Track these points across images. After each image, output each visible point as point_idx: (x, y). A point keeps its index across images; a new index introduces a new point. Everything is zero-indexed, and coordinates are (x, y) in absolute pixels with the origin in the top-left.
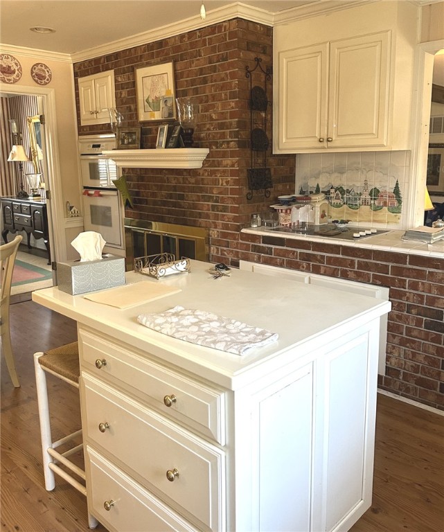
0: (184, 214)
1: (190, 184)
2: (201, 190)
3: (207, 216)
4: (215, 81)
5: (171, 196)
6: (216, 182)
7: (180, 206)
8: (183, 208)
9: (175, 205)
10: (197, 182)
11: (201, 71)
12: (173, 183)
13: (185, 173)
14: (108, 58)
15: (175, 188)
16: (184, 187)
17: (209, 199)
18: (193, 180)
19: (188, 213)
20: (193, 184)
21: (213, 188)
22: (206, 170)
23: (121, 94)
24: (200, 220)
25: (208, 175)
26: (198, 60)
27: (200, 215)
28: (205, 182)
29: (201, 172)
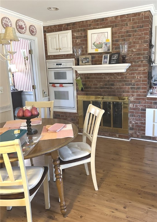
0: (114, 92)
1: (118, 79)
2: (125, 81)
3: (128, 92)
4: (136, 36)
5: (106, 85)
6: (134, 77)
7: (112, 89)
8: (114, 89)
9: (108, 88)
10: (122, 78)
11: (127, 32)
12: (108, 79)
13: (115, 75)
14: (68, 25)
15: (109, 81)
16: (115, 80)
17: (130, 84)
18: (120, 77)
19: (117, 91)
20: (120, 79)
21: (132, 80)
22: (128, 73)
23: (76, 41)
24: (124, 94)
25: (129, 75)
26: (126, 27)
27: (123, 92)
28: (127, 78)
29: (125, 74)
